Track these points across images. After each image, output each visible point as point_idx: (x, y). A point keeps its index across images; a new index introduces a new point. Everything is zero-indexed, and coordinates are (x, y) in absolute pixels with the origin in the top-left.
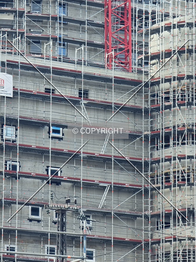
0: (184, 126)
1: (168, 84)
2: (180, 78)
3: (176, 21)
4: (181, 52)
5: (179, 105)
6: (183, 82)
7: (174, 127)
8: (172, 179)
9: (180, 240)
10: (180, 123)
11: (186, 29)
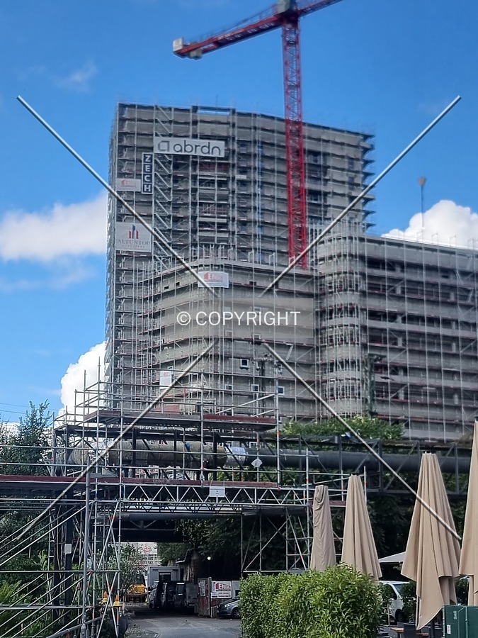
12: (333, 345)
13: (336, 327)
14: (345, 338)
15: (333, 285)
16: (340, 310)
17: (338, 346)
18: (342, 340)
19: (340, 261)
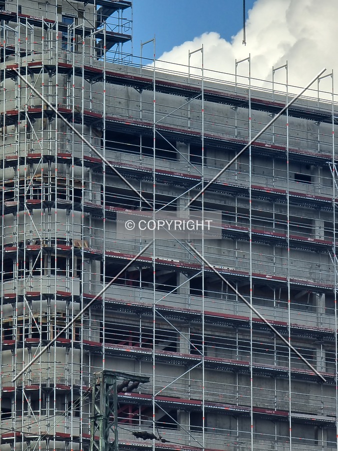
0: (38, 242)
1: (11, 169)
2: (32, 161)
3: (26, 62)
4: (34, 115)
5: (30, 207)
6: (37, 166)
7: (21, 244)
8: (16, 334)
9: (28, 440)
10: (31, 237)
11: (43, 76)
12: (12, 348)
13: (21, 299)
14: (44, 329)
15: (16, 190)
16: (32, 255)
17: (24, 349)
18: (36, 336)
19: (38, 129)
